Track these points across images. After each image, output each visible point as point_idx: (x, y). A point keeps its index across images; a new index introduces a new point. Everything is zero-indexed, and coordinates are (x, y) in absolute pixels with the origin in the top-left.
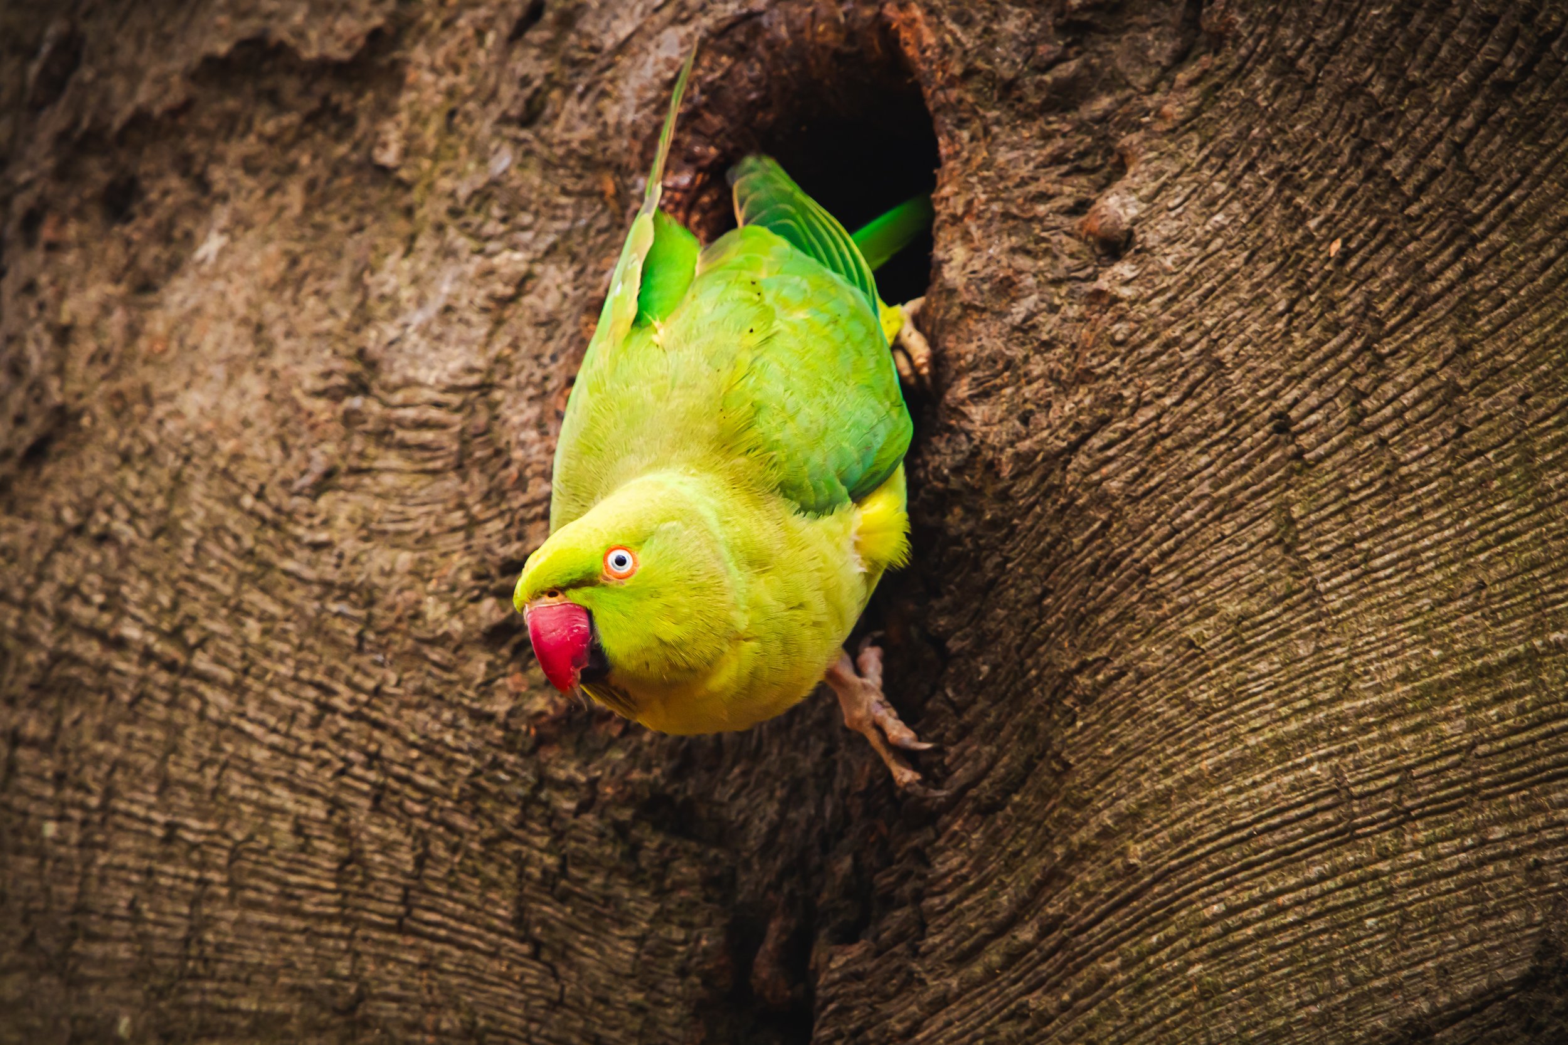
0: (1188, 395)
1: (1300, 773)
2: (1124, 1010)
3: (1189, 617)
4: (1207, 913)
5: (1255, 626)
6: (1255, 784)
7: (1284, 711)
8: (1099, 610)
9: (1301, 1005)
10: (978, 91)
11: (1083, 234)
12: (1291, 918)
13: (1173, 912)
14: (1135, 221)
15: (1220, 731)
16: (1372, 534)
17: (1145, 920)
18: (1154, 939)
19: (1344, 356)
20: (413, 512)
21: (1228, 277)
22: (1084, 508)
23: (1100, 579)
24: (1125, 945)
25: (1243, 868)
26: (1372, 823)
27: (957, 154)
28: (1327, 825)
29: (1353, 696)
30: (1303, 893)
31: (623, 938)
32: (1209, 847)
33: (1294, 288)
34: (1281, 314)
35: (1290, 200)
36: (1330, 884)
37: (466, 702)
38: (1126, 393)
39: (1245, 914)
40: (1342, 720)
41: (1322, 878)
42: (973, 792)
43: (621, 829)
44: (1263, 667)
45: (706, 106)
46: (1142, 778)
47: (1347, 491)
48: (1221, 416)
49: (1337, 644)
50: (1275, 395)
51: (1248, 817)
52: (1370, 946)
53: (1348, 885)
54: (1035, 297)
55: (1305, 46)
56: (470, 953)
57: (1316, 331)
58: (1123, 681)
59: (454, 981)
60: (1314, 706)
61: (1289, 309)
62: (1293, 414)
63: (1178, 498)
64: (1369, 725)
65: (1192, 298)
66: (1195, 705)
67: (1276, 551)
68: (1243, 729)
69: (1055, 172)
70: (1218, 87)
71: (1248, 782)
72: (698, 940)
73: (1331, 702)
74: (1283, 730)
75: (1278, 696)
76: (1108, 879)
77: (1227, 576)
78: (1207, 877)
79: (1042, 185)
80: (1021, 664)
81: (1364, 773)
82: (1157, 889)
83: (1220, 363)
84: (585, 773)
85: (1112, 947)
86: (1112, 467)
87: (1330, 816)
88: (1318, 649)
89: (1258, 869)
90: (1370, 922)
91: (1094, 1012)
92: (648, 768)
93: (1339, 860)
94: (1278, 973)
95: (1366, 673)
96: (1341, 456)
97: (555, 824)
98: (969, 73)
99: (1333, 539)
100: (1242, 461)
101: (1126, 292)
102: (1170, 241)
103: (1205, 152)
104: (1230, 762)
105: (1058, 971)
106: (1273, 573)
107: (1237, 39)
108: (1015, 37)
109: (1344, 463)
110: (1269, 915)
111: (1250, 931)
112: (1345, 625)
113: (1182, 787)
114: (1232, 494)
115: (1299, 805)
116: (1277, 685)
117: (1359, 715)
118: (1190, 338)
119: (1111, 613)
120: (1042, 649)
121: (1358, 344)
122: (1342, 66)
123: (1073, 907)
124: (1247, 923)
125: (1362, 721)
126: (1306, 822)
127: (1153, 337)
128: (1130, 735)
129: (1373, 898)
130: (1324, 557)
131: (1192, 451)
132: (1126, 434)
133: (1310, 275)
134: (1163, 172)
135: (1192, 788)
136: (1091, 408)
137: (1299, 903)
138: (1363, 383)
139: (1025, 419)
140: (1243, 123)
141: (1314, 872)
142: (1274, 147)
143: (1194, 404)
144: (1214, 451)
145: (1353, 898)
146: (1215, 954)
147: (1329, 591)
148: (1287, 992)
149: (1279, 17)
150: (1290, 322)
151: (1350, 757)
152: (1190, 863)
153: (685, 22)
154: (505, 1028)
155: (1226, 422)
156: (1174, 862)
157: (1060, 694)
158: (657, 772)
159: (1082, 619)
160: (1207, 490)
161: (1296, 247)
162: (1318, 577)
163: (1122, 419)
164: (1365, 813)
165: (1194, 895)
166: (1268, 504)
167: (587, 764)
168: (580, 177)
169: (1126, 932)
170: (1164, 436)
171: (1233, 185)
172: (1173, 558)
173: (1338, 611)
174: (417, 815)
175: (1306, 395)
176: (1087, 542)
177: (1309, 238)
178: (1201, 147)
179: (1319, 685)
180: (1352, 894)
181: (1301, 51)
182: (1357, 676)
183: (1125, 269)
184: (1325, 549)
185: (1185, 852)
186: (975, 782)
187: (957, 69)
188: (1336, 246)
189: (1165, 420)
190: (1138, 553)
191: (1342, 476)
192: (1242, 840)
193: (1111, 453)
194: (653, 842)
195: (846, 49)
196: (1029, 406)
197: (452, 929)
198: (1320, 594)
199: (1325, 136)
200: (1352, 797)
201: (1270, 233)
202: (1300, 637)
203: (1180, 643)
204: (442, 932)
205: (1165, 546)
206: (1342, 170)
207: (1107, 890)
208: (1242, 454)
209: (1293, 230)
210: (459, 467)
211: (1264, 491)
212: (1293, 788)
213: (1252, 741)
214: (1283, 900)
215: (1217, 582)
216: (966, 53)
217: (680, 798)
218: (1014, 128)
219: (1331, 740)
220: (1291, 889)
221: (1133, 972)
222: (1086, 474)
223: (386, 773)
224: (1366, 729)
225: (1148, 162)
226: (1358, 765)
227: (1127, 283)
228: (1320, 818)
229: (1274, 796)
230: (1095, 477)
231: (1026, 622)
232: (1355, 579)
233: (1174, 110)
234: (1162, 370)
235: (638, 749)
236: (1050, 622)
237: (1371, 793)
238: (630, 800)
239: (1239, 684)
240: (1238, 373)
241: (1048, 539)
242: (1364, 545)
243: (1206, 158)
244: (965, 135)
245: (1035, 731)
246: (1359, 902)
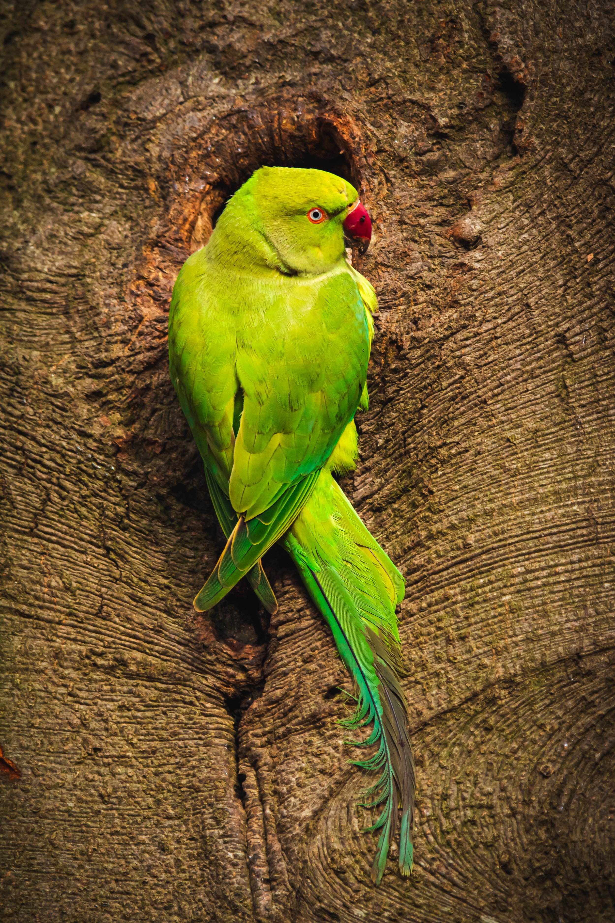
0: (510, 319)
1: (568, 509)
2: (461, 614)
3: (507, 427)
4: (515, 572)
5: (543, 435)
6: (542, 512)
7: (559, 478)
8: (454, 418)
9: (568, 621)
10: (384, 161)
11: (448, 236)
12: (562, 578)
13: (493, 569)
14: (481, 232)
15: (523, 484)
16: (608, 398)
17: (476, 571)
18: (482, 581)
19: (595, 310)
20: (38, 332)
21: (531, 265)
22: (451, 367)
23: (457, 403)
24: (462, 582)
25: (535, 552)
26: (608, 537)
27: (372, 190)
28: (583, 535)
29: (597, 475)
30: (569, 567)
31: (156, 552)
32: (516, 539)
33: (568, 274)
34: (561, 286)
35: (564, 231)
36: (584, 564)
37: (77, 427)
38: (477, 314)
39: (536, 574)
40: (590, 485)
41: (580, 561)
42: (370, 501)
43: (160, 498)
44: (547, 455)
45: (214, 152)
46: (476, 502)
47: (596, 376)
48: (528, 331)
49: (589, 449)
50: (557, 325)
51: (539, 527)
52: (607, 596)
53: (594, 566)
54: (420, 263)
55: (574, 158)
56: (69, 550)
57: (579, 296)
58: (467, 454)
59: (59, 563)
60: (576, 478)
61: (564, 284)
62: (567, 335)
63: (503, 369)
64: (606, 490)
65: (513, 273)
66: (509, 470)
67: (556, 400)
68: (536, 485)
69: (429, 205)
70: (524, 173)
71: (539, 510)
72: (202, 557)
73: (585, 477)
74: (557, 487)
75: (556, 470)
76: (453, 550)
77: (529, 410)
78: (515, 554)
79: (422, 210)
80: (405, 440)
81: (603, 513)
82: (484, 557)
83: (528, 306)
84: (143, 469)
85: (454, 583)
86: (467, 349)
87: (584, 531)
88: (578, 450)
89: (544, 553)
90: (606, 585)
91: (442, 613)
92: (174, 471)
93: (590, 553)
94: (555, 604)
95: (604, 464)
96: (592, 358)
97: (123, 492)
98: (380, 151)
99: (587, 397)
100: (539, 355)
101: (477, 265)
102: (501, 244)
103: (517, 203)
104: (528, 500)
105: (419, 591)
106: (554, 411)
107: (534, 151)
108: (406, 137)
109: (594, 362)
110: (549, 575)
111: (539, 582)
112: (594, 440)
113: (500, 509)
114: (533, 370)
115: (567, 524)
116: (555, 465)
117: (600, 484)
118: (512, 292)
119: (462, 421)
120: (418, 435)
121: (602, 305)
122: (595, 170)
123: (430, 561)
124: (537, 579)
125: (603, 487)
126: (571, 533)
127: (492, 289)
128: (469, 480)
129: (608, 574)
130: (583, 406)
131: (511, 347)
132: (476, 334)
133: (576, 269)
134: (494, 211)
135: (505, 510)
136: (457, 320)
137: (567, 571)
138: (605, 325)
139: (415, 322)
140: (538, 192)
141: (575, 558)
142: (555, 206)
143: (514, 324)
144: (523, 348)
145: (597, 572)
146: (519, 592)
147: (585, 423)
148: (560, 614)
149: (558, 143)
150: (565, 290)
151: (595, 505)
152: (505, 546)
153: (200, 110)
154: (88, 588)
155: (531, 335)
156: (495, 545)
157: (429, 457)
158: (178, 473)
159: (445, 422)
160: (519, 367)
161: (568, 255)
162: (579, 416)
163: (474, 327)
164: (604, 532)
165: (506, 562)
166: (552, 377)
167: (143, 464)
168: (133, 180)
169: (463, 576)
170: (497, 338)
171: (532, 221)
172: (500, 397)
173: (590, 433)
174: (44, 480)
175: (573, 327)
176: (450, 385)
177: (575, 251)
178: (514, 201)
179: (578, 467)
180: (597, 571)
181: (571, 160)
182: (599, 466)
183: (477, 254)
184: (582, 402)
185: (500, 540)
186: (371, 496)
187: (374, 149)
188: (590, 257)
189: (498, 330)
190: (480, 393)
191: (593, 368)
192: (536, 538)
193: (468, 342)
194: (178, 507)
195: (296, 133)
196: (417, 315)
197: (60, 537)
198: (580, 423)
199: (584, 203)
200: (597, 523)
201: (554, 246)
202: (569, 443)
203: (502, 439)
204: (54, 538)
205: (495, 391)
206: (594, 221)
207: (452, 554)
208: (539, 351)
209: (566, 246)
210: (66, 313)
211: (551, 370)
212: (564, 516)
213: (541, 491)
214: (559, 569)
215: (523, 412)
216: (379, 141)
217: (190, 487)
218: (403, 181)
219: (584, 495)
220: (563, 565)
221: (468, 596)
222: (452, 351)
223: (27, 457)
224: (604, 491)
225: (486, 205)
226: (600, 509)
227: (478, 261)
228: (579, 532)
229: (553, 518)
230: (458, 353)
231: (410, 420)
232: (598, 418)
233: (500, 180)
234: (496, 305)
235: (170, 460)
236: (425, 422)
237: (607, 523)
238: (167, 484)
239: (534, 462)
240: (537, 312)
241: (428, 381)
242: (604, 403)
243: (518, 206)
244: (376, 181)
245: (410, 474)
246: (601, 575)
